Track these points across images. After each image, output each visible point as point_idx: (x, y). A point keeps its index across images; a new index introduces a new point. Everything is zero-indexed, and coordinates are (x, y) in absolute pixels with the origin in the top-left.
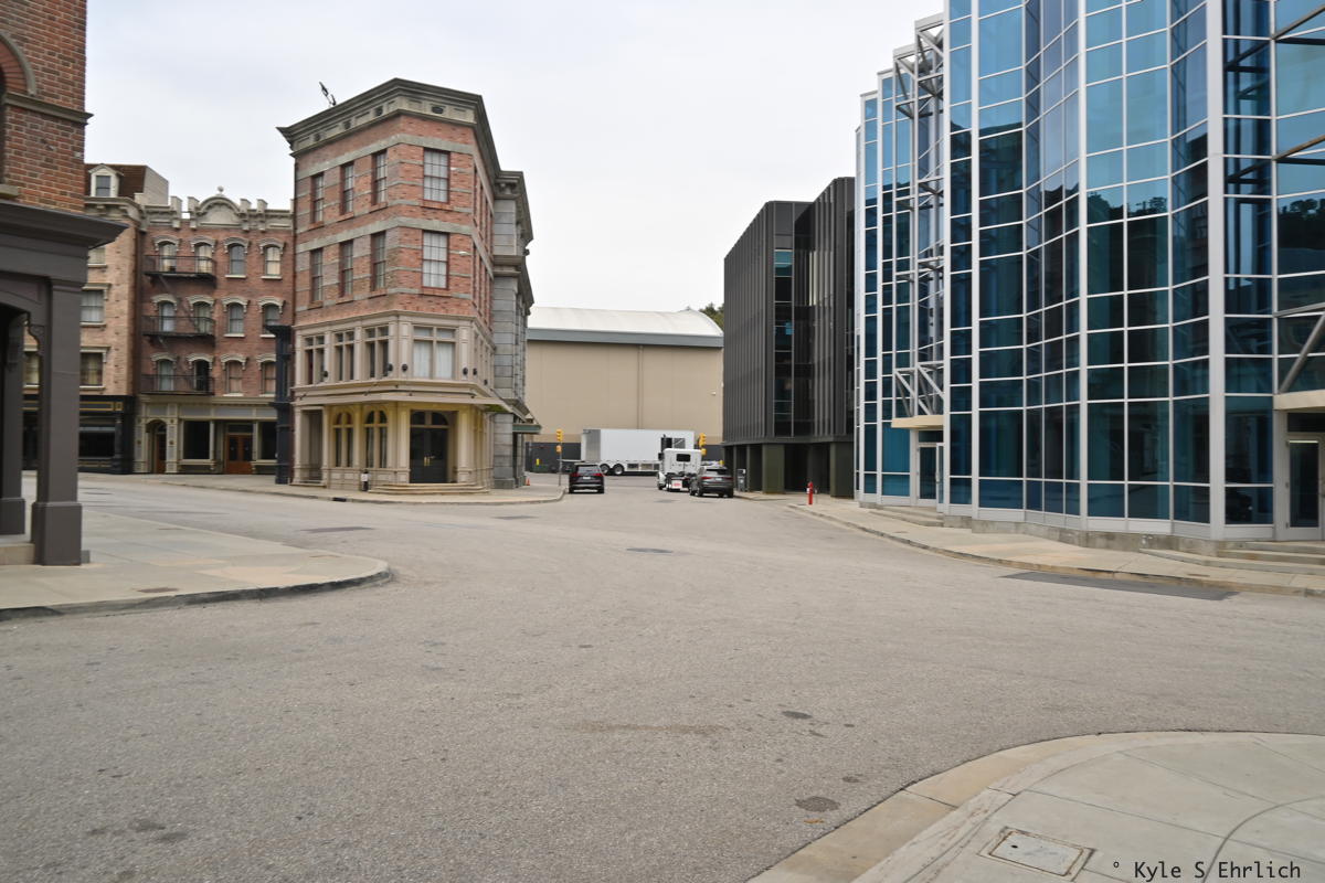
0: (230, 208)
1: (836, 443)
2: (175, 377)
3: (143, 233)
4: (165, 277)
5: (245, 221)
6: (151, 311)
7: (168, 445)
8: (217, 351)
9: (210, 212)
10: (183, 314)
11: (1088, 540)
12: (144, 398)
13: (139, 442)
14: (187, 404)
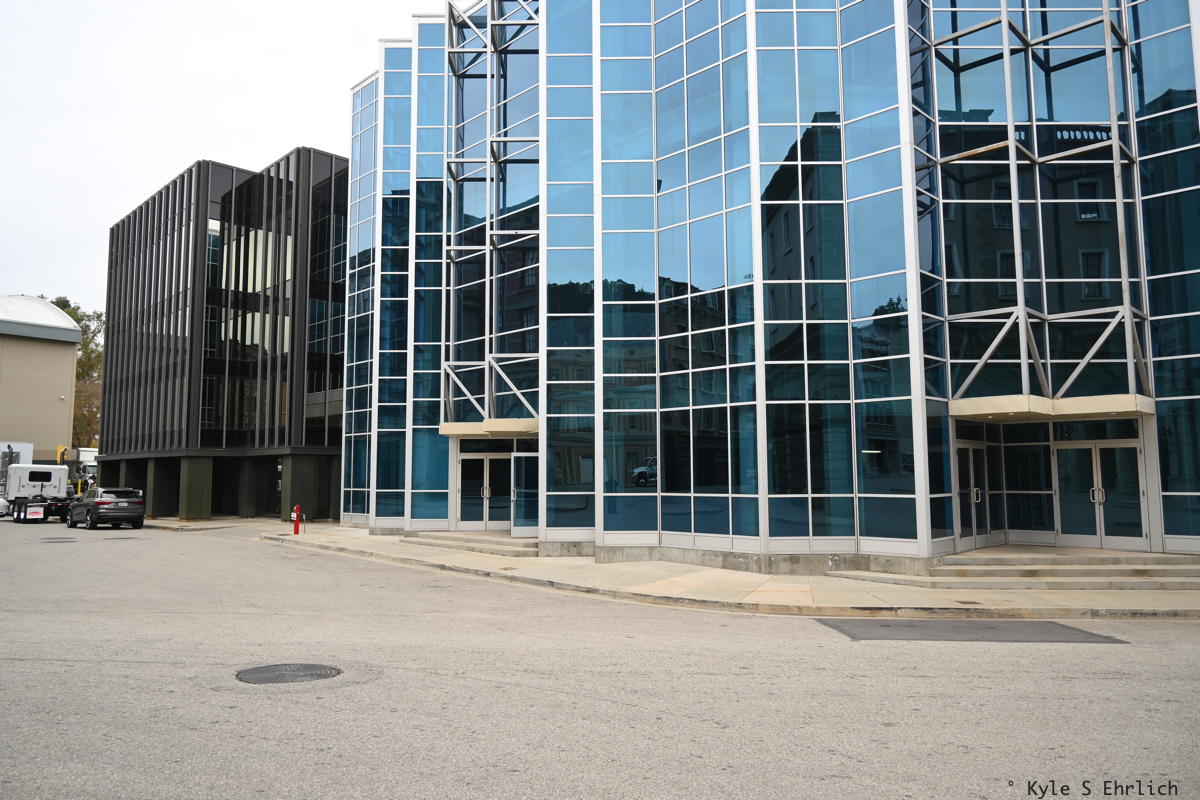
1: (292, 455)
11: (769, 564)
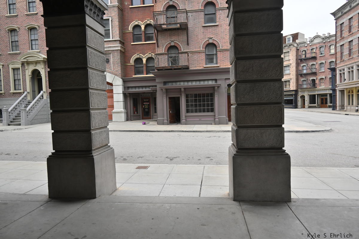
0: (320, 37)
2: (307, 84)
3: (298, 49)
4: (304, 59)
5: (324, 40)
6: (300, 68)
7: (305, 101)
8: (317, 76)
9: (315, 40)
10: (308, 68)
12: (299, 90)
13: (299, 101)
14: (310, 90)
